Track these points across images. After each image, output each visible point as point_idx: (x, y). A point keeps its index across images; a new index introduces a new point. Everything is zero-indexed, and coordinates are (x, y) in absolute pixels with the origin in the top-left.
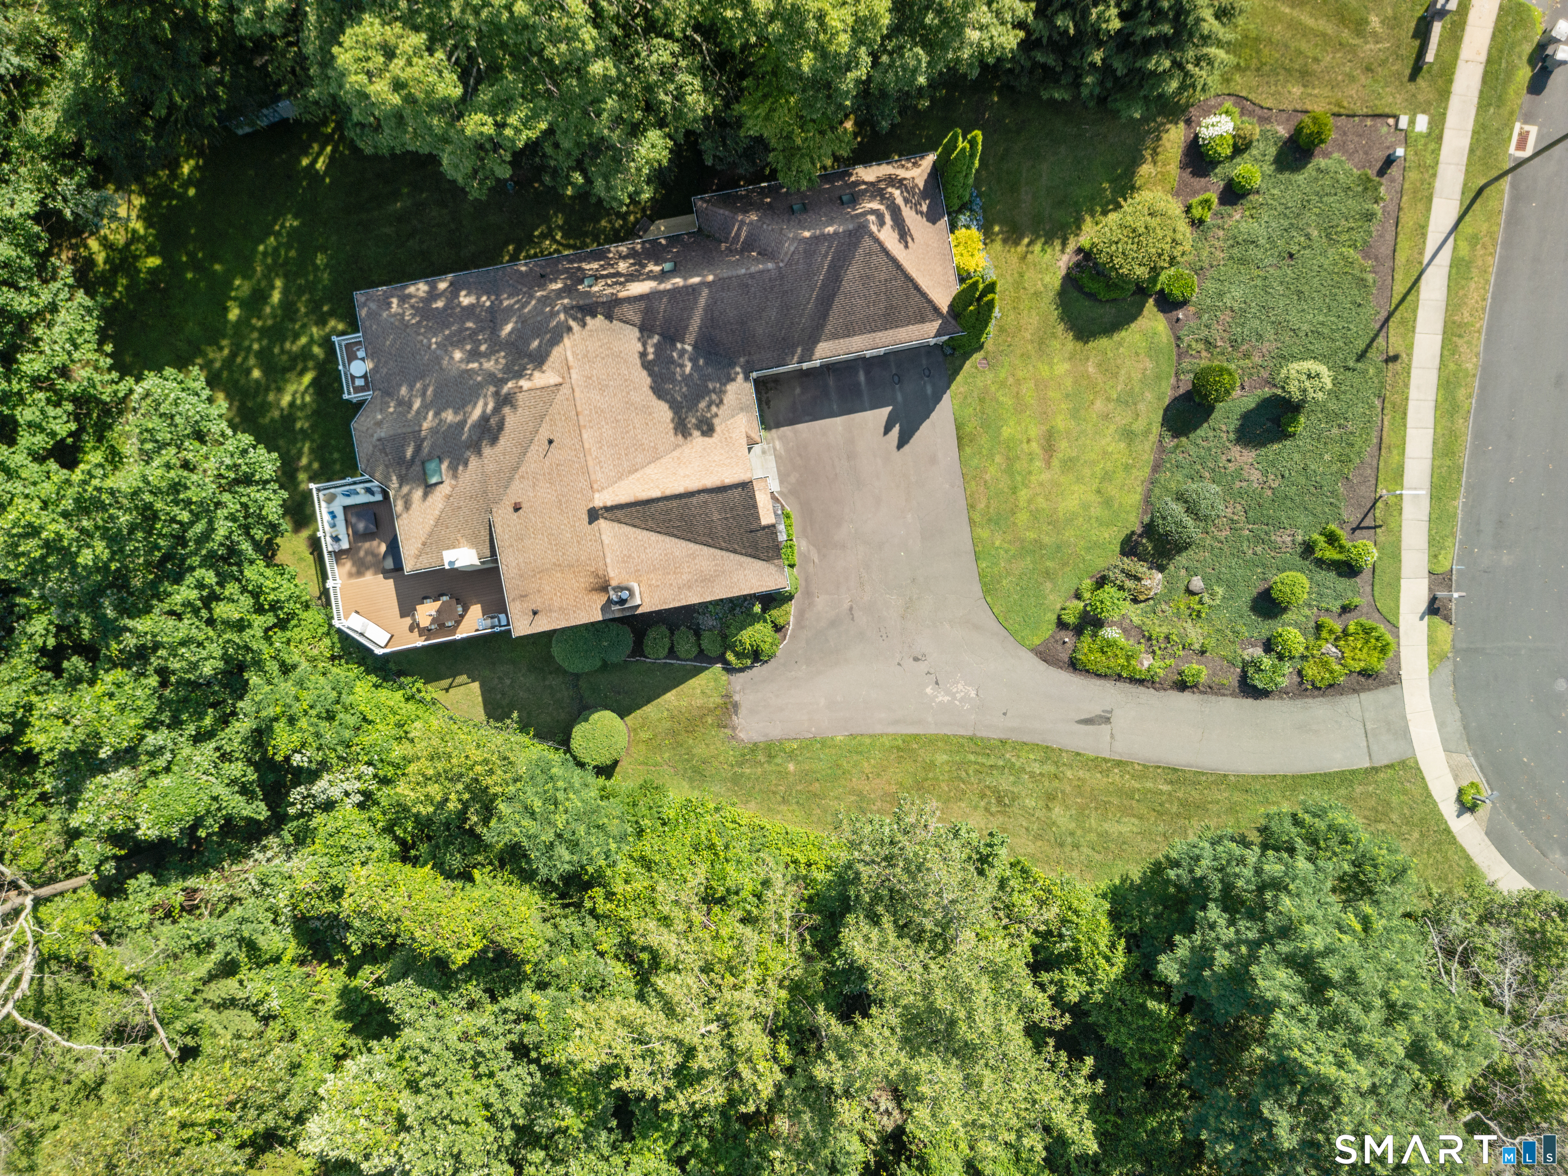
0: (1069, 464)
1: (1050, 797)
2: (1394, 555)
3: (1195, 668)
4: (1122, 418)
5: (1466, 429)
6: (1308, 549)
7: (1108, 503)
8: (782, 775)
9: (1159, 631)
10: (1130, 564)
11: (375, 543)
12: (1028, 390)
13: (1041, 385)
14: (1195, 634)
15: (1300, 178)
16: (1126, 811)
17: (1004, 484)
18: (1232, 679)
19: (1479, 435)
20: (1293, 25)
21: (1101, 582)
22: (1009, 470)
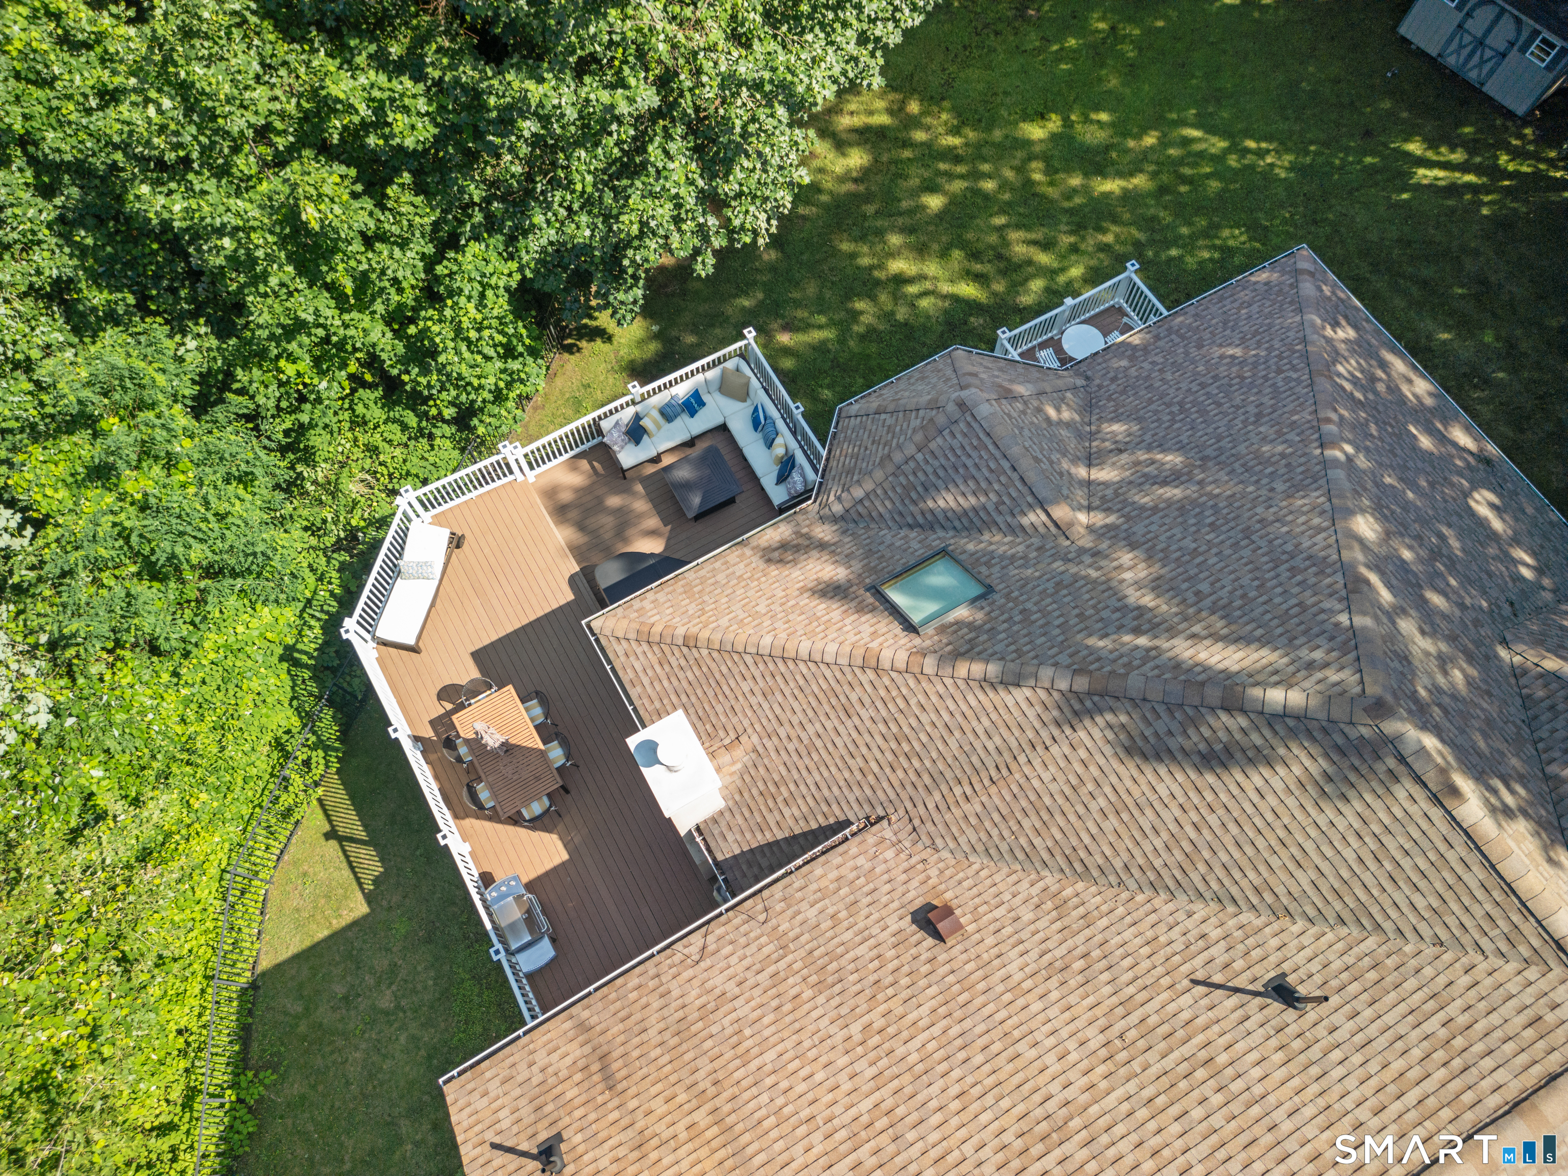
11: (653, 522)
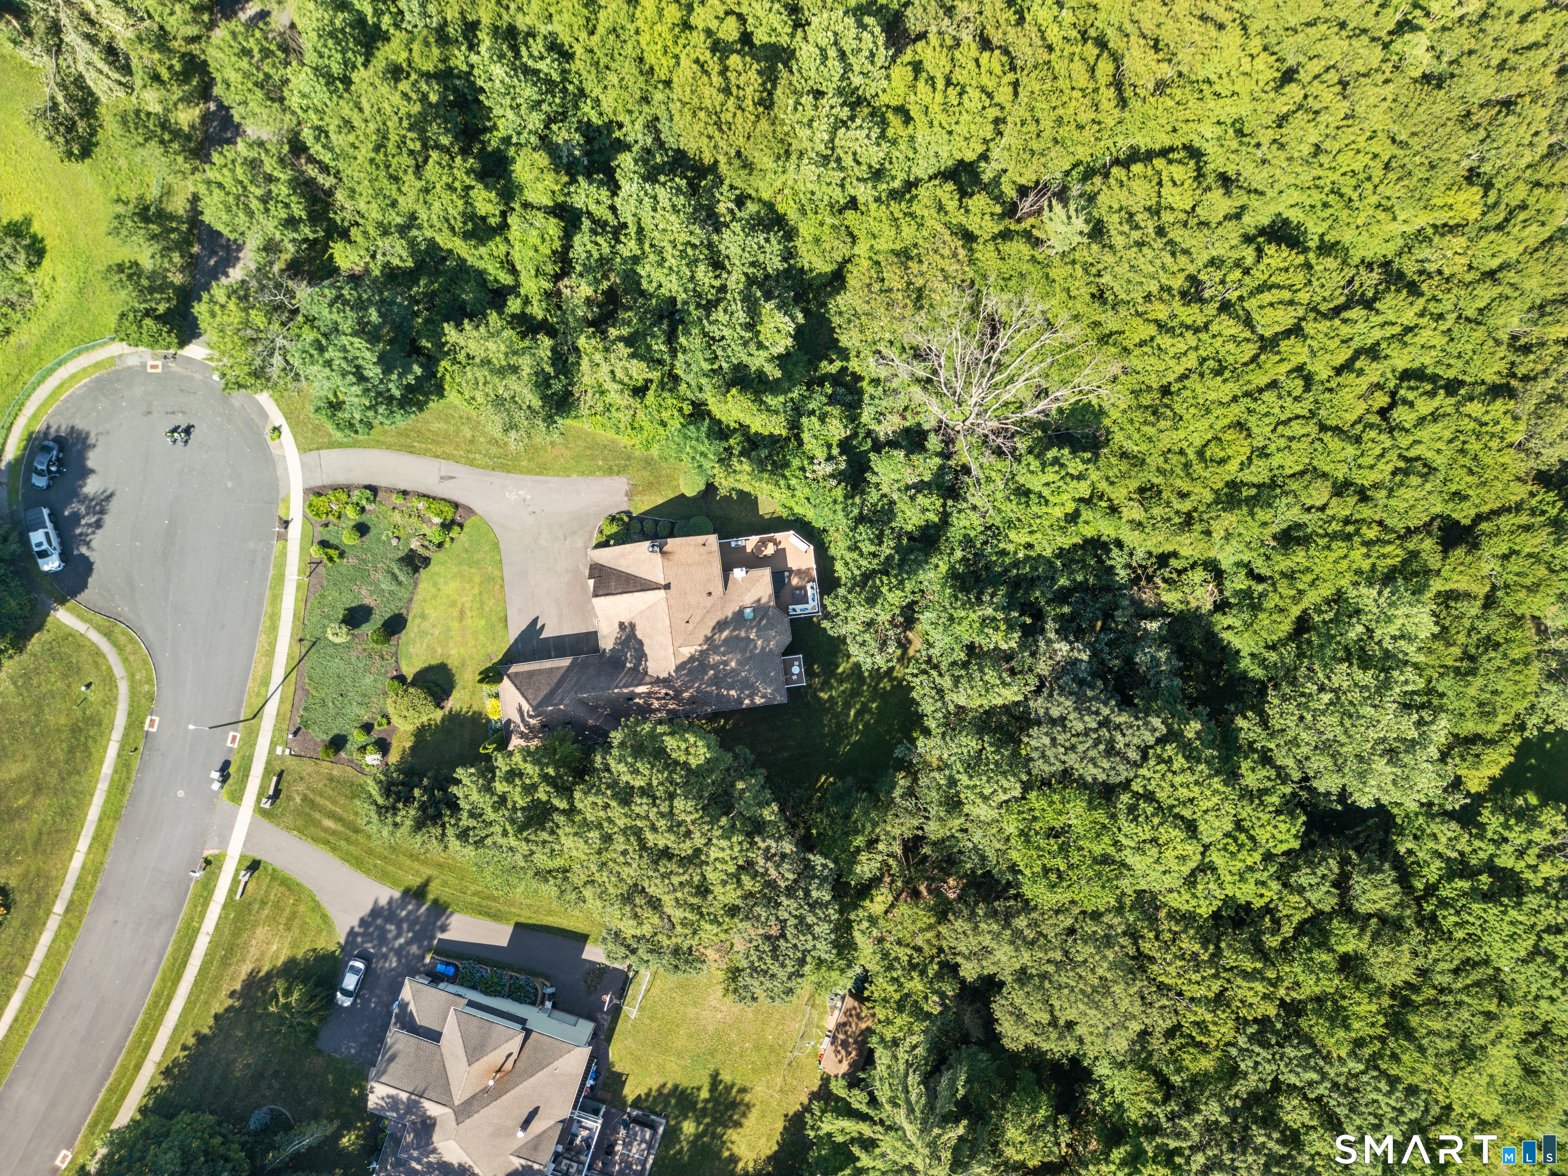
0: (453, 604)
1: (472, 442)
2: (303, 550)
3: (397, 500)
4: (426, 625)
5: (266, 607)
6: (342, 555)
7: (435, 584)
8: (605, 459)
9: (414, 520)
10: (426, 553)
12: (471, 642)
13: (464, 644)
14: (397, 517)
15: (336, 731)
16: (436, 434)
17: (485, 597)
18: (381, 495)
19: (260, 604)
20: (334, 802)
21: (440, 545)
22: (482, 603)
